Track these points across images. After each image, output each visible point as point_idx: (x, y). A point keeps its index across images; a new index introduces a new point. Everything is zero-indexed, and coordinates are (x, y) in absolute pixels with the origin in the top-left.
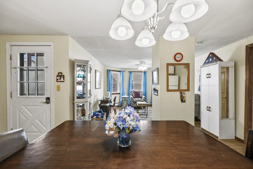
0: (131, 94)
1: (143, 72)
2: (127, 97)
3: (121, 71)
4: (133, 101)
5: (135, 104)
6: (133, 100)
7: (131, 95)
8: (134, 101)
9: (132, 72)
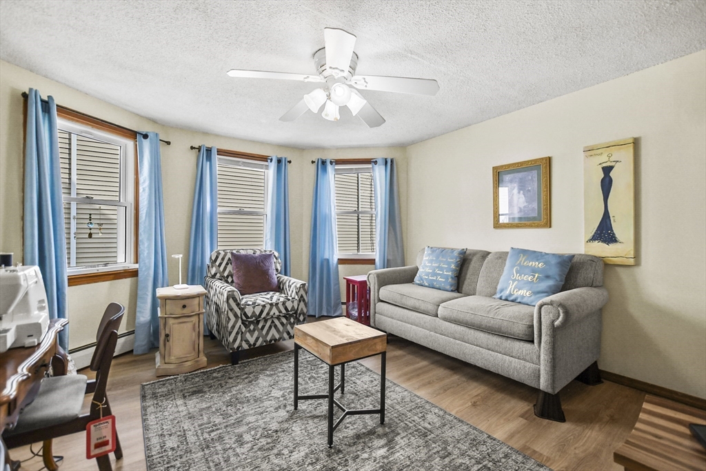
0: (213, 271)
1: (274, 160)
2: (198, 296)
3: (146, 136)
4: (239, 312)
5: (252, 332)
6: (242, 310)
7: (214, 276)
8: (249, 311)
9: (214, 152)
